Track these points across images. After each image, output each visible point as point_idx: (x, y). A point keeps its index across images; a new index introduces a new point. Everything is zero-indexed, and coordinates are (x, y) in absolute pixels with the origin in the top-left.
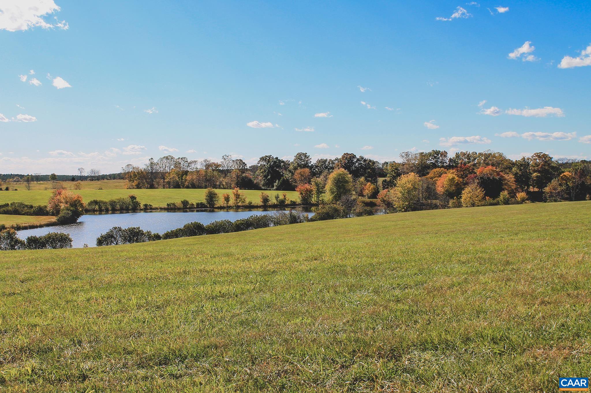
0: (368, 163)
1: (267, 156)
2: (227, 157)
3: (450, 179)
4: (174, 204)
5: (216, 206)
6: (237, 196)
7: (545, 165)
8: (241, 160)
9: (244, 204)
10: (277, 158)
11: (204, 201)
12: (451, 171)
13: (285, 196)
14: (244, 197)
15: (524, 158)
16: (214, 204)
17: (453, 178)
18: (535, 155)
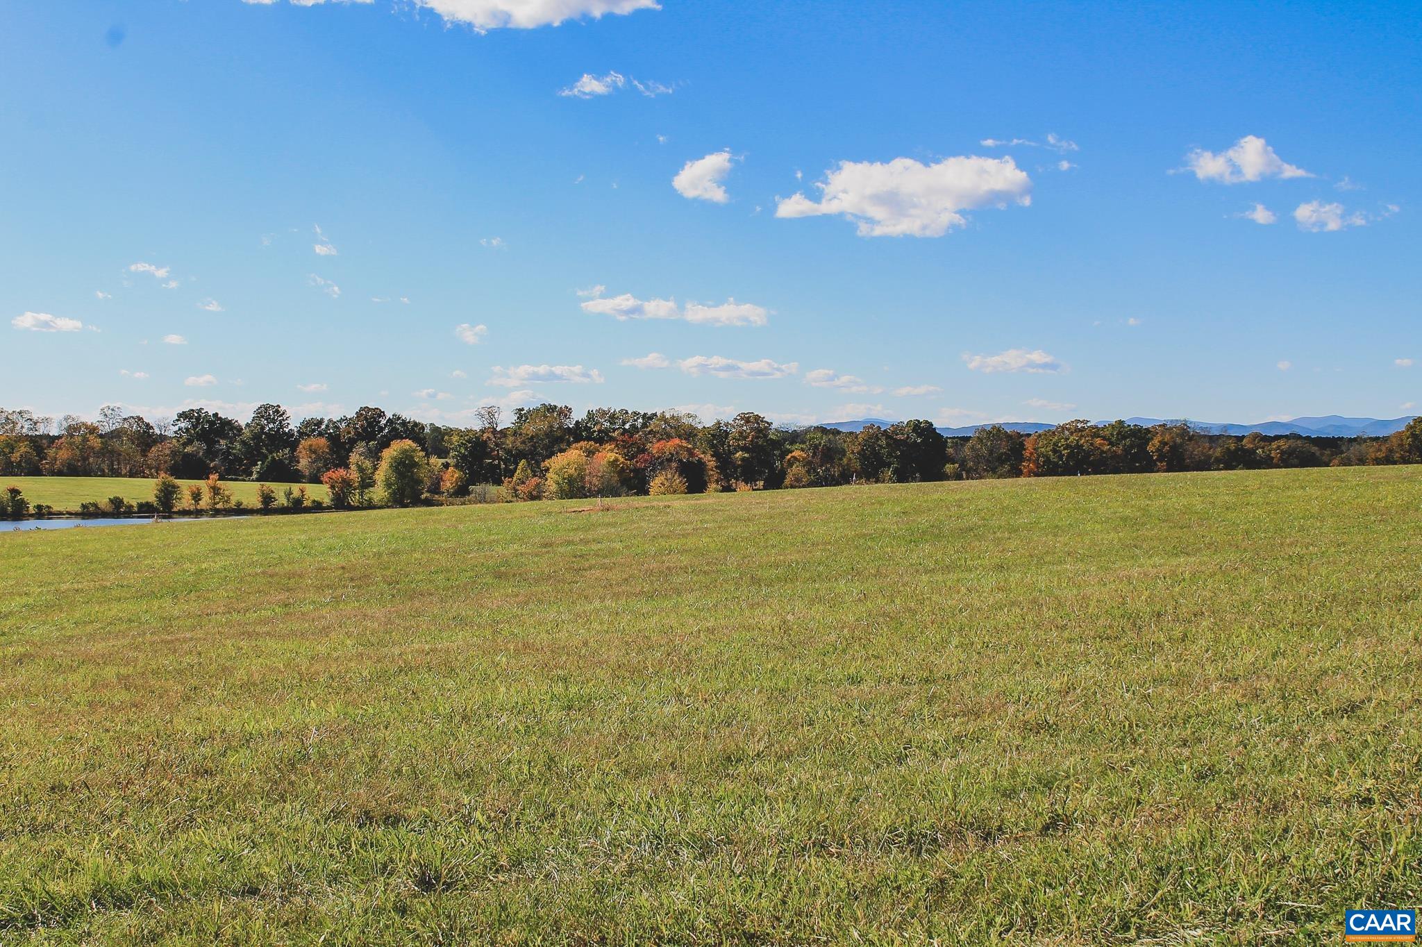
0: (413, 429)
1: (193, 410)
2: (110, 411)
3: (609, 462)
4: (95, 505)
5: (175, 509)
6: (216, 490)
7: (757, 438)
8: (140, 419)
9: (227, 505)
10: (216, 415)
11: (152, 499)
12: (608, 446)
13: (302, 492)
14: (227, 493)
15: (719, 423)
16: (172, 505)
17: (616, 460)
18: (739, 418)
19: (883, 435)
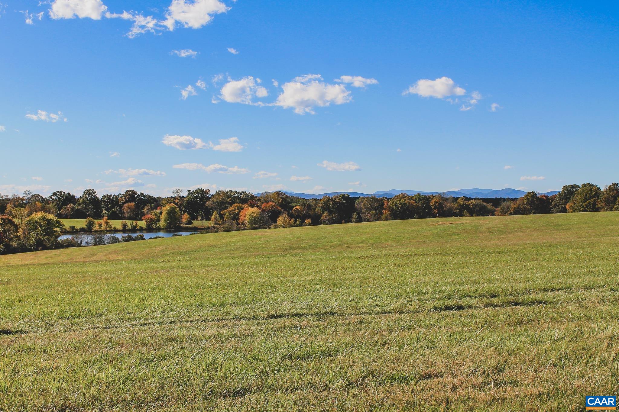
6: (107, 223)
9: (111, 229)
10: (69, 193)
11: (84, 226)
13: (136, 224)
14: (110, 224)
16: (92, 229)
19: (330, 200)
